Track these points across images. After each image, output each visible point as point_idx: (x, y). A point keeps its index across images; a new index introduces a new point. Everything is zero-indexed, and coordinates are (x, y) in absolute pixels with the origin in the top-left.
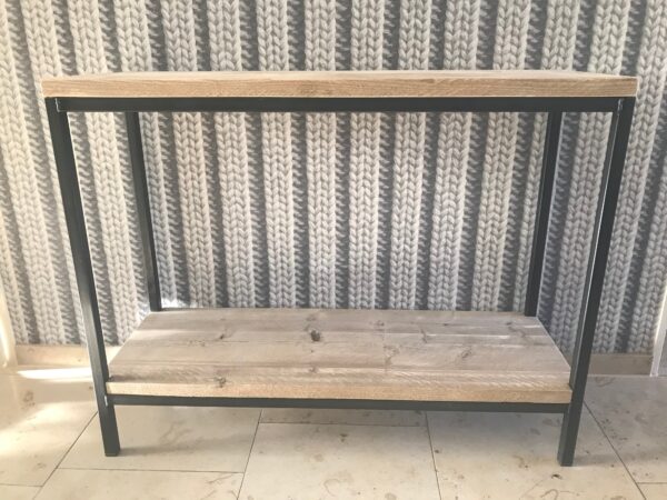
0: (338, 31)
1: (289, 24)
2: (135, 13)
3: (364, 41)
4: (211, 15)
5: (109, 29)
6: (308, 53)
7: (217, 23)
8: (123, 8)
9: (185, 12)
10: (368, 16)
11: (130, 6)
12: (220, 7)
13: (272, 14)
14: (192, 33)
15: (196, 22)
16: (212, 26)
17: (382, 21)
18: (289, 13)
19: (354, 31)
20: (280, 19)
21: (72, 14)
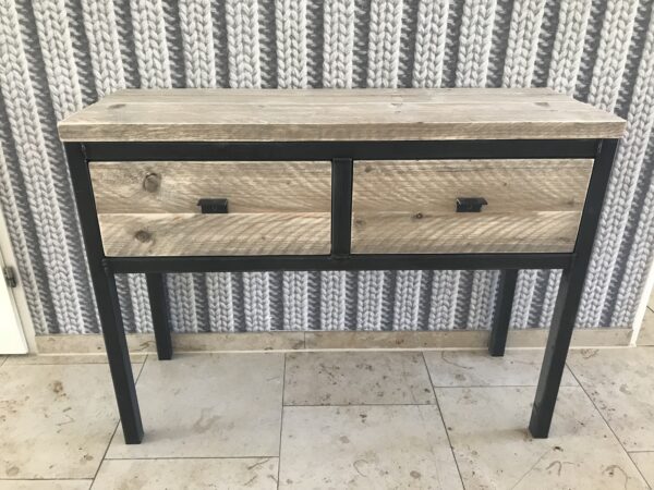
0: (356, 35)
1: (308, 27)
2: (152, 16)
3: (381, 45)
4: (229, 18)
5: (125, 32)
6: (326, 56)
7: (235, 26)
8: (139, 11)
9: (203, 15)
10: (386, 21)
11: (147, 9)
12: (239, 11)
13: (292, 17)
14: (210, 35)
15: (214, 24)
16: (230, 29)
17: (400, 25)
18: (308, 17)
19: (372, 35)
20: (298, 23)
21: (87, 16)
